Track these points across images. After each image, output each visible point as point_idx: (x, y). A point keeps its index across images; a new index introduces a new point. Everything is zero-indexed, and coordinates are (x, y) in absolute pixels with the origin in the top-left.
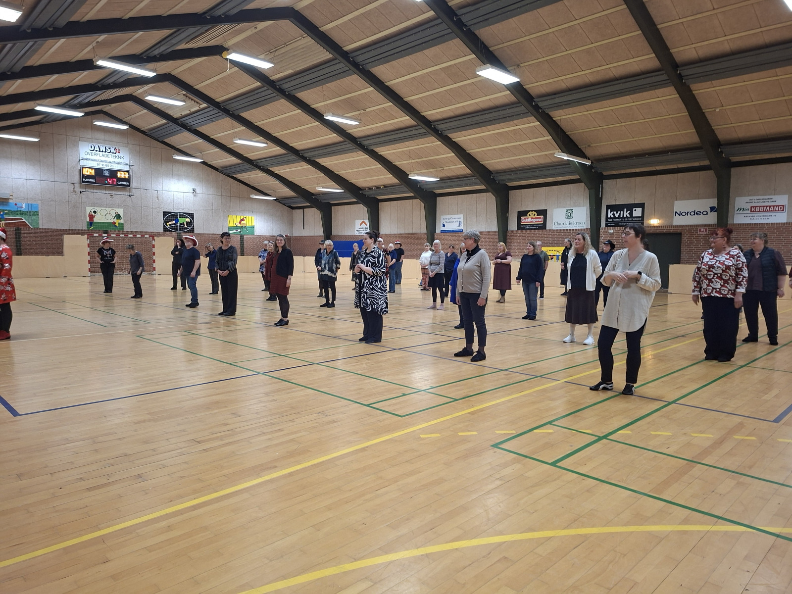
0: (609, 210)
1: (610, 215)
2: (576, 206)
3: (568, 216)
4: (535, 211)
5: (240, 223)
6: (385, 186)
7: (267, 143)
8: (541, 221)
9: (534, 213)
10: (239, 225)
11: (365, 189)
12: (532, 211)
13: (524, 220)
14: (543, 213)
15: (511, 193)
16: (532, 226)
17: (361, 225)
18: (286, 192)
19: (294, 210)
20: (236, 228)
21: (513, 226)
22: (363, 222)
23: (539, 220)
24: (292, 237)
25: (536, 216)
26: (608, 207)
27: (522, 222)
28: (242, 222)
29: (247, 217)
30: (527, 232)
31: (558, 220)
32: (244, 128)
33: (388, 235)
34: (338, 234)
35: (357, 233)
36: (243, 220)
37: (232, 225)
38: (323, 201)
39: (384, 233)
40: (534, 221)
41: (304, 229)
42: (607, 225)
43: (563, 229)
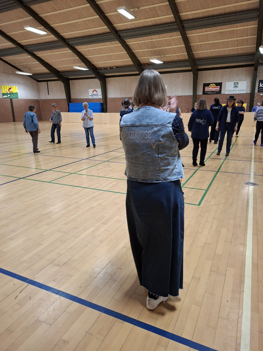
0: (261, 83)
1: (261, 85)
2: (240, 81)
3: (235, 86)
4: (214, 83)
5: (9, 90)
6: (117, 67)
7: (46, 32)
8: (218, 89)
9: (214, 84)
10: (8, 92)
11: (102, 69)
12: (213, 83)
13: (207, 89)
14: (220, 84)
15: (199, 72)
16: (212, 92)
17: (93, 92)
18: (43, 69)
19: (39, 83)
20: (7, 94)
21: (200, 92)
22: (95, 90)
23: (217, 89)
24: (40, 100)
25: (215, 86)
26: (260, 81)
27: (206, 90)
28: (10, 90)
29: (13, 87)
30: (209, 96)
31: (229, 89)
32: (32, 18)
33: (113, 98)
34: (76, 98)
35: (90, 97)
36: (10, 89)
37: (4, 92)
38: (65, 77)
39: (111, 97)
40: (214, 89)
41: (49, 94)
42: (258, 92)
43: (231, 93)
